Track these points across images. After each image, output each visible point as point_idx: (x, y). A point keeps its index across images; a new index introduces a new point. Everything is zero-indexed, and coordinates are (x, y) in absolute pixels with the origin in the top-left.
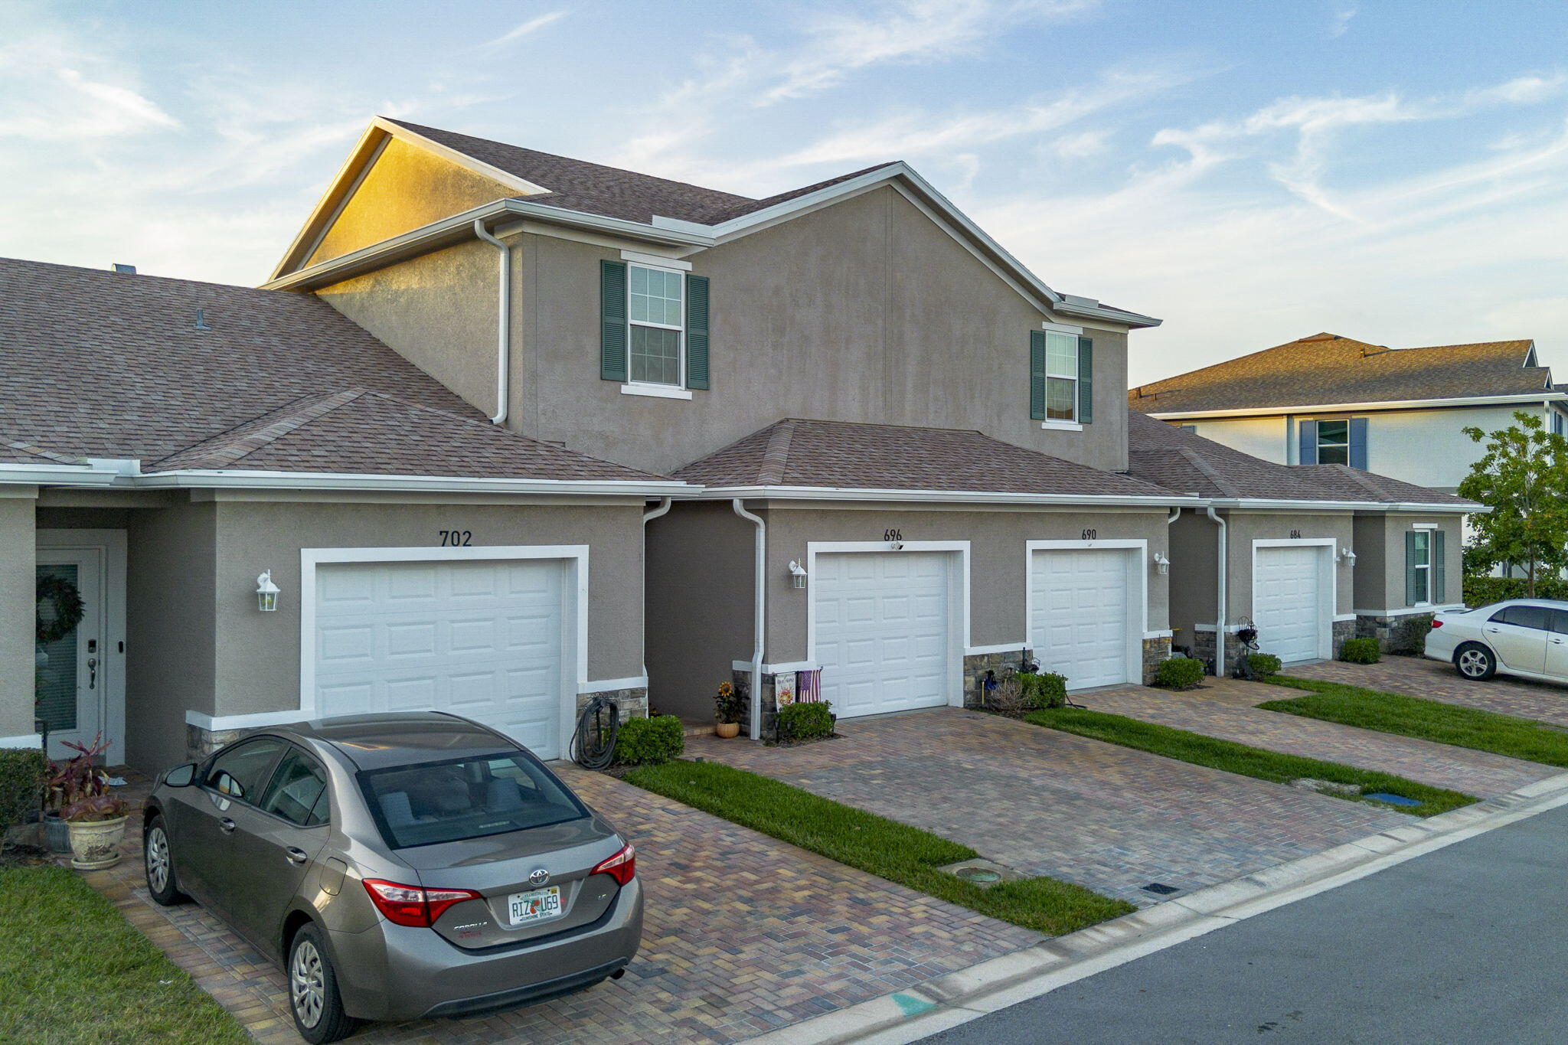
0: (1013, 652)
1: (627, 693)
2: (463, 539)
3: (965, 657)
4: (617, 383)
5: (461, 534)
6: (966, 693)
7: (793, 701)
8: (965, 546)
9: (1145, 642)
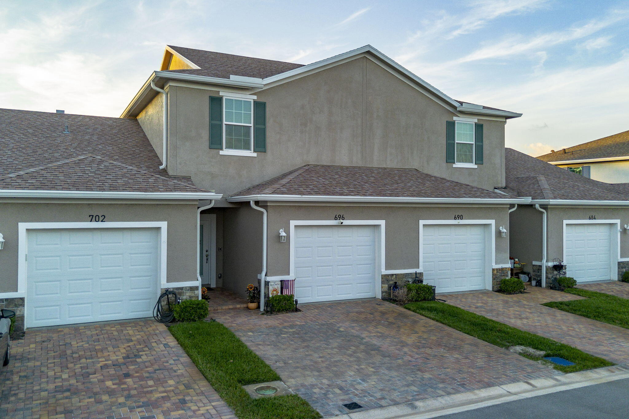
0: (411, 273)
1: (188, 288)
2: (101, 219)
3: (382, 275)
4: (217, 150)
5: (100, 217)
6: (382, 292)
7: (279, 294)
8: (382, 223)
9: (493, 270)
